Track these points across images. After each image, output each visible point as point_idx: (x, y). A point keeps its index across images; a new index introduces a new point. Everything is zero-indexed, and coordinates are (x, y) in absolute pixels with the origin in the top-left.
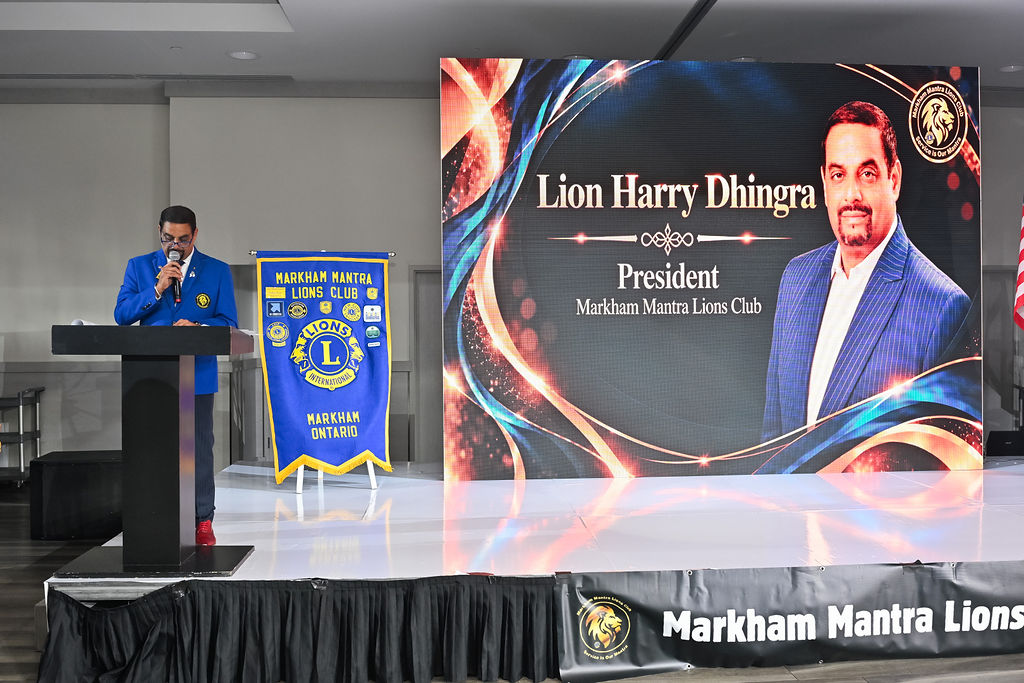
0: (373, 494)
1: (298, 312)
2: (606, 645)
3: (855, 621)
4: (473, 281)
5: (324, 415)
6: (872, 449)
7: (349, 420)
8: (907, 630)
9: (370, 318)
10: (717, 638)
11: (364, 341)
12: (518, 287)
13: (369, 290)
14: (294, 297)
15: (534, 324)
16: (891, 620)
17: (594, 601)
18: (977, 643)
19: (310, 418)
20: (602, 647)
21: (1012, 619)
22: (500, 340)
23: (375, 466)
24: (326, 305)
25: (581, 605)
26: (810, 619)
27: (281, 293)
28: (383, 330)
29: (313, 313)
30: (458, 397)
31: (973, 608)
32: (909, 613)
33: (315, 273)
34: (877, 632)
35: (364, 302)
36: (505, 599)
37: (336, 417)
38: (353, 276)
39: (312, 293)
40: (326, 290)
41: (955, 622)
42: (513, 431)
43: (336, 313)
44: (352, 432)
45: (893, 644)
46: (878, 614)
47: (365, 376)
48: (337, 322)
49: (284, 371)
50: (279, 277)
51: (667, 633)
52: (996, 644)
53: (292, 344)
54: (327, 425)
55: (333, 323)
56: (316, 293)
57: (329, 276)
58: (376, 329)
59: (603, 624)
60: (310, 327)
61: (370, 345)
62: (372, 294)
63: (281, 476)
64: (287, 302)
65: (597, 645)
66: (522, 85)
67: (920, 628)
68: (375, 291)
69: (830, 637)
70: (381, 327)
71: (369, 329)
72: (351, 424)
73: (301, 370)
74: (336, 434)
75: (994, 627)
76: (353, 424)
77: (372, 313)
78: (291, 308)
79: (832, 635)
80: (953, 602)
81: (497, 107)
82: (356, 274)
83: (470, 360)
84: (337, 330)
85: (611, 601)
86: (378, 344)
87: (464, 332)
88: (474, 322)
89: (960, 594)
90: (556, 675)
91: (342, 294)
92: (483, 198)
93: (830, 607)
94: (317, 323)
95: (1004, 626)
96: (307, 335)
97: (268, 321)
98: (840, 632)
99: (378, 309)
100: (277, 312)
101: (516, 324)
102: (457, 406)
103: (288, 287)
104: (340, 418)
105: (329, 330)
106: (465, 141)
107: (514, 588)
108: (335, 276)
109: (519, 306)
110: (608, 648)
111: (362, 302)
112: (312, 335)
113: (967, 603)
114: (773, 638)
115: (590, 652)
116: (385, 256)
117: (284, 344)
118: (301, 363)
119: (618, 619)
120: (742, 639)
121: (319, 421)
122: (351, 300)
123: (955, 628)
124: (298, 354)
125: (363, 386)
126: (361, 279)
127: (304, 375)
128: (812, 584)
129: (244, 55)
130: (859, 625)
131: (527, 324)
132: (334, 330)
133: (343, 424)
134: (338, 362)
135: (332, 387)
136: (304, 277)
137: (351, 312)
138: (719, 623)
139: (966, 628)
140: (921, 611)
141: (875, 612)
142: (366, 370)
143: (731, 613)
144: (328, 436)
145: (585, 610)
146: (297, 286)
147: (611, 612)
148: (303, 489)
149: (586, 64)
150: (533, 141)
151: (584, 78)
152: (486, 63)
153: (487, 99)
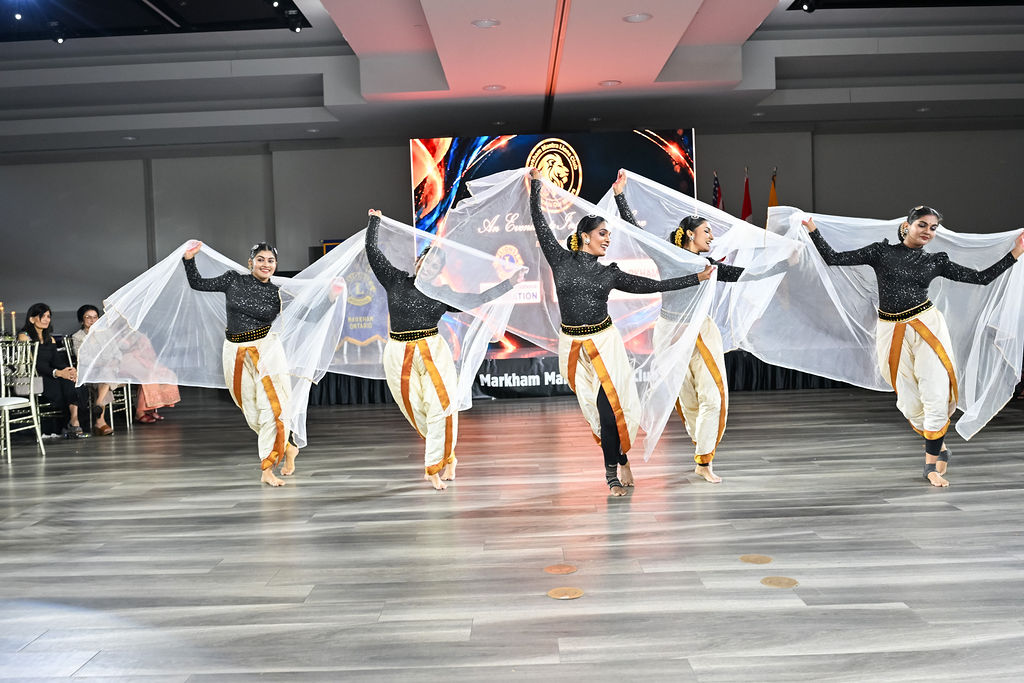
7: (369, 320)
10: (501, 385)
26: (538, 377)
37: (362, 319)
51: (483, 384)
54: (357, 322)
66: (452, 151)
69: (546, 385)
74: (362, 327)
76: (371, 322)
79: (547, 383)
81: (439, 164)
92: (435, 209)
93: (545, 373)
98: (550, 383)
106: (425, 181)
114: (523, 385)
120: (511, 385)
121: (353, 320)
128: (539, 365)
129: (313, 131)
130: (558, 380)
135: (361, 305)
138: (501, 378)
143: (506, 375)
144: (357, 328)
149: (485, 138)
150: (458, 179)
151: (483, 146)
152: (432, 141)
153: (435, 159)
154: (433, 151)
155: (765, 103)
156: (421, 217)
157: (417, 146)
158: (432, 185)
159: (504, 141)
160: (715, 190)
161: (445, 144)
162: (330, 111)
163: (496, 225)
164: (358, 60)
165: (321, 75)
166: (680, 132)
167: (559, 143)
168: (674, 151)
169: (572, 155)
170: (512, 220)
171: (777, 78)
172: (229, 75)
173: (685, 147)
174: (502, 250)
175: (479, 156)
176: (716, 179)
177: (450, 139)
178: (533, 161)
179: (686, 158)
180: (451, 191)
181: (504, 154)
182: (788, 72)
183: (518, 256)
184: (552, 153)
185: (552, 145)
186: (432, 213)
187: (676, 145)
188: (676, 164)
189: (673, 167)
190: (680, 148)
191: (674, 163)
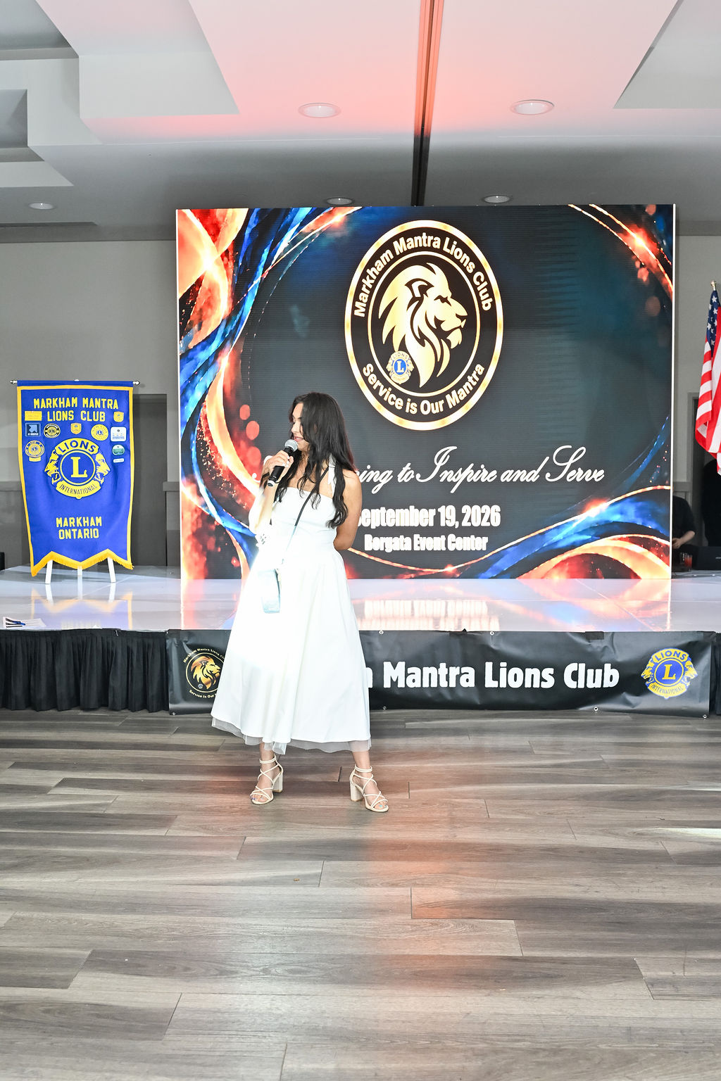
0: (113, 586)
1: (52, 432)
2: (208, 687)
3: (407, 675)
4: (205, 406)
5: (70, 519)
6: (569, 559)
7: (92, 523)
8: (453, 684)
9: (117, 438)
11: (110, 458)
12: (245, 412)
13: (116, 414)
14: (49, 420)
15: (257, 443)
16: (438, 675)
17: (198, 652)
18: (513, 698)
19: (59, 521)
20: (204, 688)
21: (542, 680)
22: (228, 457)
23: (115, 564)
24: (76, 426)
25: (187, 655)
27: (38, 416)
28: (127, 449)
29: (65, 433)
30: (194, 507)
31: (508, 668)
32: (454, 671)
33: (68, 399)
34: (426, 685)
35: (111, 424)
36: (128, 648)
37: (82, 521)
38: (102, 402)
39: (64, 416)
40: (77, 414)
41: (493, 680)
42: (239, 537)
43: (86, 433)
44: (95, 534)
45: (440, 695)
46: (427, 670)
47: (109, 487)
48: (86, 441)
49: (39, 482)
50: (36, 402)
52: (530, 700)
53: (46, 459)
54: (72, 528)
55: (83, 442)
56: (68, 416)
57: (80, 402)
58: (121, 447)
59: (205, 670)
60: (62, 445)
61: (116, 461)
62: (119, 417)
63: (34, 569)
64: (44, 423)
65: (200, 686)
66: (248, 232)
67: (464, 684)
68: (122, 415)
69: (385, 686)
70: (126, 444)
71: (115, 447)
72: (93, 527)
73: (53, 482)
74: (80, 536)
75: (528, 685)
76: (96, 527)
77: (119, 434)
78: (46, 429)
79: (388, 685)
80: (491, 663)
81: (225, 254)
82: (104, 400)
83: (202, 477)
84: (86, 447)
85: (210, 652)
86: (122, 460)
87: (198, 450)
88: (206, 442)
89: (497, 657)
90: (166, 708)
91: (91, 417)
92: (215, 333)
93: (385, 663)
94: (68, 442)
95: (536, 685)
96: (59, 452)
97: (26, 440)
98: (394, 683)
99: (123, 430)
100: (34, 432)
101: (243, 444)
102: (192, 515)
103: (44, 411)
104: (84, 522)
105: (78, 448)
106: (199, 282)
107: (135, 640)
108: (85, 401)
109: (245, 428)
110: (210, 689)
111: (109, 425)
112: (63, 451)
113: (503, 664)
115: (194, 691)
116: (129, 384)
117: (39, 459)
118: (54, 476)
119: (217, 667)
121: (66, 524)
122: (99, 423)
123: (495, 684)
124: (51, 468)
125: (106, 496)
126: (108, 404)
127: (55, 485)
128: (371, 644)
129: (42, 206)
130: (410, 678)
131: (252, 443)
132: (83, 448)
133: (86, 527)
134: (85, 475)
135: (79, 496)
136: (58, 402)
137: (99, 432)
139: (503, 685)
140: (464, 669)
141: (424, 668)
142: (110, 482)
144: (72, 536)
145: (190, 658)
146: (51, 410)
147: (211, 662)
148: (51, 581)
149: (305, 211)
150: (257, 281)
151: (303, 224)
152: (214, 213)
153: (217, 246)
154: (215, 231)
156: (191, 346)
157: (189, 223)
158: (211, 290)
159: (339, 217)
160: (711, 312)
165: (26, 91)
166: (651, 210)
168: (638, 242)
173: (658, 235)
175: (294, 242)
176: (715, 293)
177: (241, 213)
179: (660, 257)
180: (243, 302)
181: (338, 240)
186: (209, 340)
187: (642, 232)
188: (642, 266)
189: (635, 272)
190: (651, 238)
191: (638, 265)
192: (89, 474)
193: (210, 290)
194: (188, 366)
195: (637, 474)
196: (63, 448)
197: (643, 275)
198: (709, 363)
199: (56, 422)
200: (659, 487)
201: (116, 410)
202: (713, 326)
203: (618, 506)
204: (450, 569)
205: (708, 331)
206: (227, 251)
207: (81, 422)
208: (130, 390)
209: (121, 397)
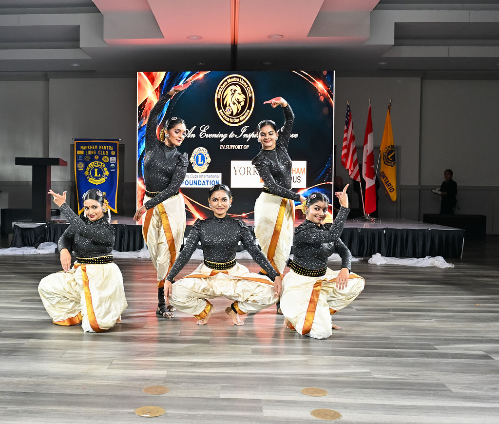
1: (88, 158)
9: (112, 161)
11: (109, 171)
13: (112, 152)
14: (86, 154)
23: (111, 211)
24: (96, 157)
27: (82, 152)
28: (116, 166)
29: (92, 159)
30: (142, 189)
33: (94, 146)
35: (110, 155)
38: (107, 147)
39: (92, 152)
43: (100, 159)
47: (109, 181)
49: (82, 178)
50: (82, 147)
53: (85, 169)
56: (94, 153)
57: (98, 147)
58: (114, 165)
60: (91, 164)
61: (112, 170)
62: (113, 153)
63: (80, 212)
64: (84, 155)
66: (165, 81)
68: (114, 152)
70: (116, 164)
71: (111, 165)
78: (85, 158)
81: (156, 90)
84: (100, 165)
86: (114, 170)
91: (102, 153)
94: (93, 163)
96: (90, 166)
97: (78, 162)
100: (81, 159)
102: (142, 192)
103: (85, 151)
105: (97, 165)
106: (146, 100)
108: (100, 147)
116: (118, 140)
117: (82, 169)
118: (87, 176)
122: (105, 155)
124: (87, 173)
125: (108, 184)
126: (109, 148)
127: (88, 179)
134: (100, 176)
135: (97, 184)
136: (90, 147)
137: (105, 159)
142: (109, 179)
146: (87, 150)
149: (188, 73)
151: (187, 78)
152: (152, 73)
153: (153, 86)
154: (152, 80)
155: (387, 55)
156: (142, 125)
157: (142, 77)
159: (201, 75)
160: (347, 114)
161: (161, 76)
162: (85, 51)
163: (193, 133)
164: (103, 16)
165: (79, 26)
166: (325, 73)
167: (239, 78)
168: (320, 86)
169: (248, 86)
170: (204, 131)
171: (395, 39)
172: (17, 25)
173: (328, 83)
174: (197, 151)
176: (349, 106)
177: (164, 73)
178: (221, 90)
179: (328, 91)
181: (201, 84)
182: (403, 33)
183: (208, 155)
184: (234, 84)
185: (235, 79)
187: (321, 82)
188: (321, 95)
189: (318, 97)
190: (325, 84)
191: (319, 94)
192: (101, 175)
193: (150, 104)
194: (141, 133)
195: (319, 177)
196: (91, 165)
197: (322, 99)
198: (346, 134)
199: (89, 155)
200: (328, 183)
201: (112, 151)
202: (348, 119)
203: (311, 190)
204: (244, 215)
205: (346, 121)
206: (157, 88)
207: (98, 155)
208: (118, 142)
209: (114, 145)
